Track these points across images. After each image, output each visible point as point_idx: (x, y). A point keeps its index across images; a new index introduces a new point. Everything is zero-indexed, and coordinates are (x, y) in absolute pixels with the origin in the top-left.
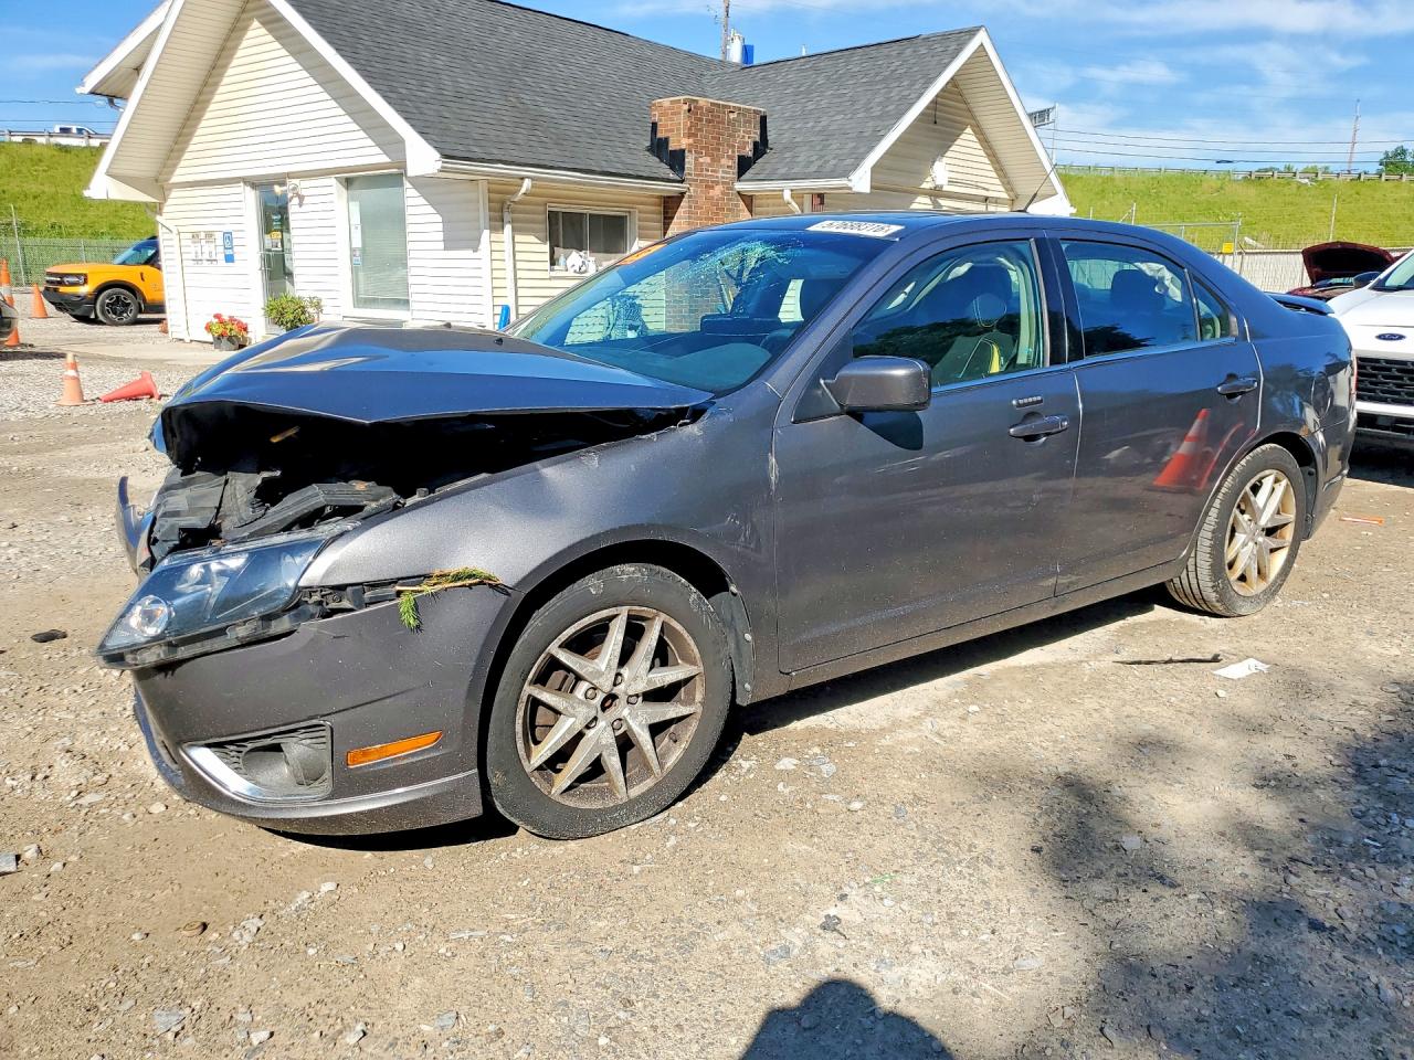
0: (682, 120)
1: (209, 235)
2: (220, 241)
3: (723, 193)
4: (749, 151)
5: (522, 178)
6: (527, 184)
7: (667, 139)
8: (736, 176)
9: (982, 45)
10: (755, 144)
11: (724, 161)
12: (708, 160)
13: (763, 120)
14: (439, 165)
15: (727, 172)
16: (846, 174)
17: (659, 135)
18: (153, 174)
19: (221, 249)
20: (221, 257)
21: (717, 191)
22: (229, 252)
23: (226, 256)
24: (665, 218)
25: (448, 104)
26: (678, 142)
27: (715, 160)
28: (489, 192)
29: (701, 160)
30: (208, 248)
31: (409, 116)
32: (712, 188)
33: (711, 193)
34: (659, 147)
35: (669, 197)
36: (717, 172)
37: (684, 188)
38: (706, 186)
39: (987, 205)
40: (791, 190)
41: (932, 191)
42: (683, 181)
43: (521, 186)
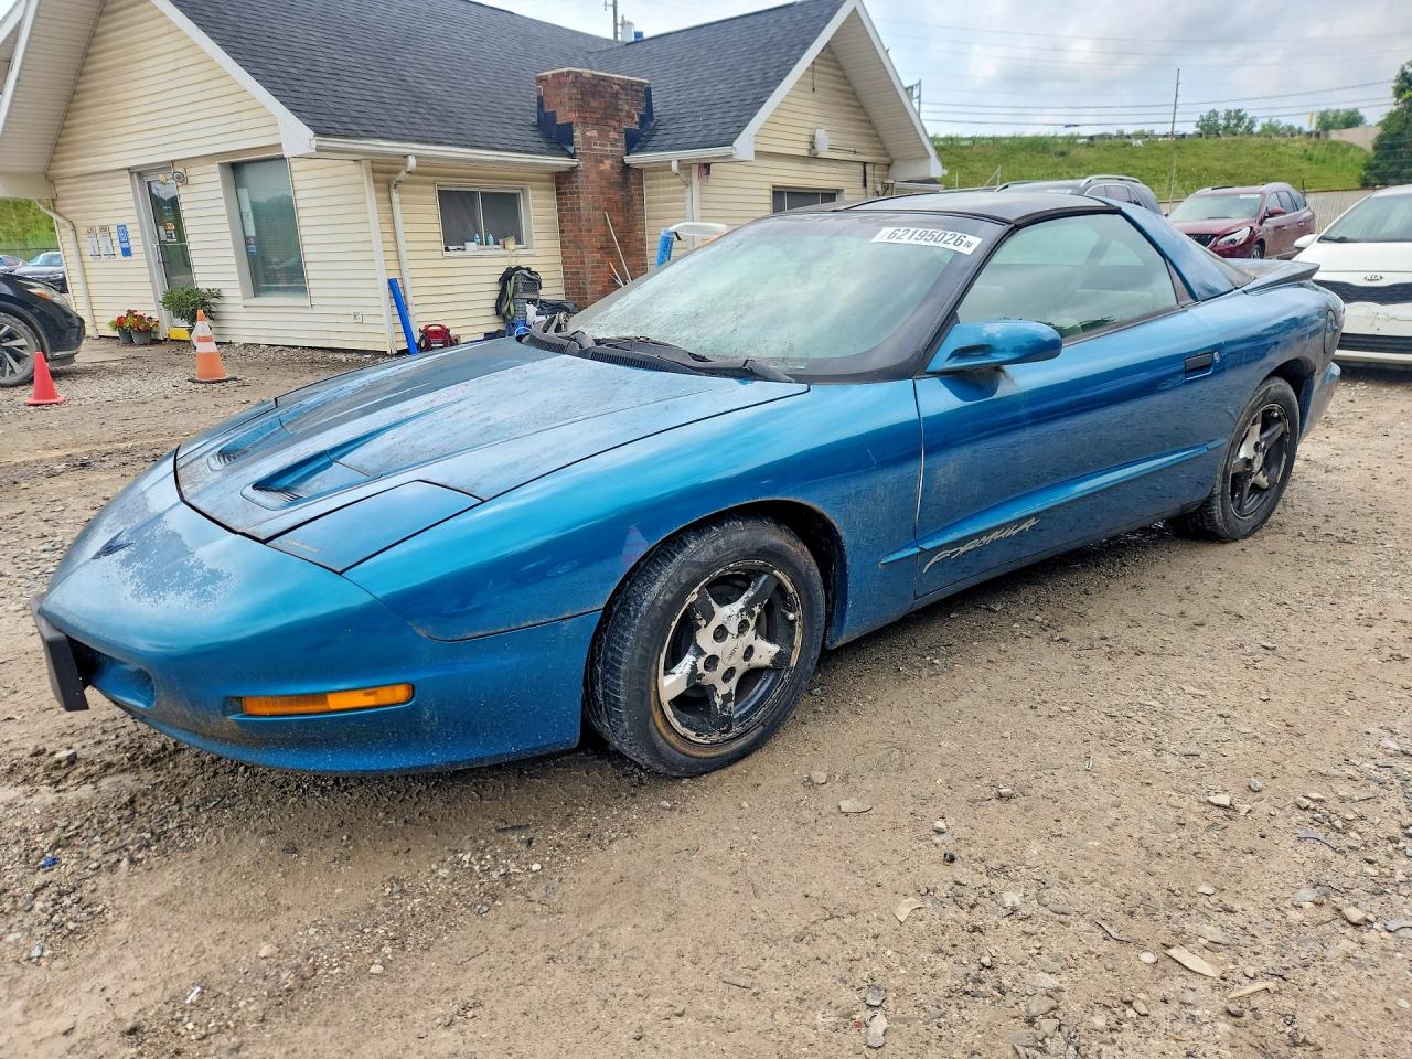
0: (568, 93)
1: (104, 229)
2: (115, 236)
3: (612, 167)
4: (636, 123)
5: (406, 156)
6: (412, 162)
7: (554, 114)
8: (624, 149)
9: (855, 9)
10: (641, 117)
12: (595, 133)
13: (648, 91)
14: (314, 144)
15: (615, 146)
16: (730, 143)
17: (546, 110)
18: (41, 171)
19: (116, 243)
20: (118, 251)
21: (607, 165)
22: (125, 245)
23: (123, 250)
24: (558, 194)
25: (323, 80)
26: (565, 115)
27: (603, 133)
28: (374, 171)
29: (589, 134)
30: (104, 243)
31: (279, 93)
32: (602, 162)
33: (602, 167)
34: (547, 120)
35: (559, 173)
36: (605, 145)
37: (574, 162)
38: (596, 160)
39: (865, 171)
40: (679, 161)
41: (813, 157)
42: (572, 156)
43: (406, 165)
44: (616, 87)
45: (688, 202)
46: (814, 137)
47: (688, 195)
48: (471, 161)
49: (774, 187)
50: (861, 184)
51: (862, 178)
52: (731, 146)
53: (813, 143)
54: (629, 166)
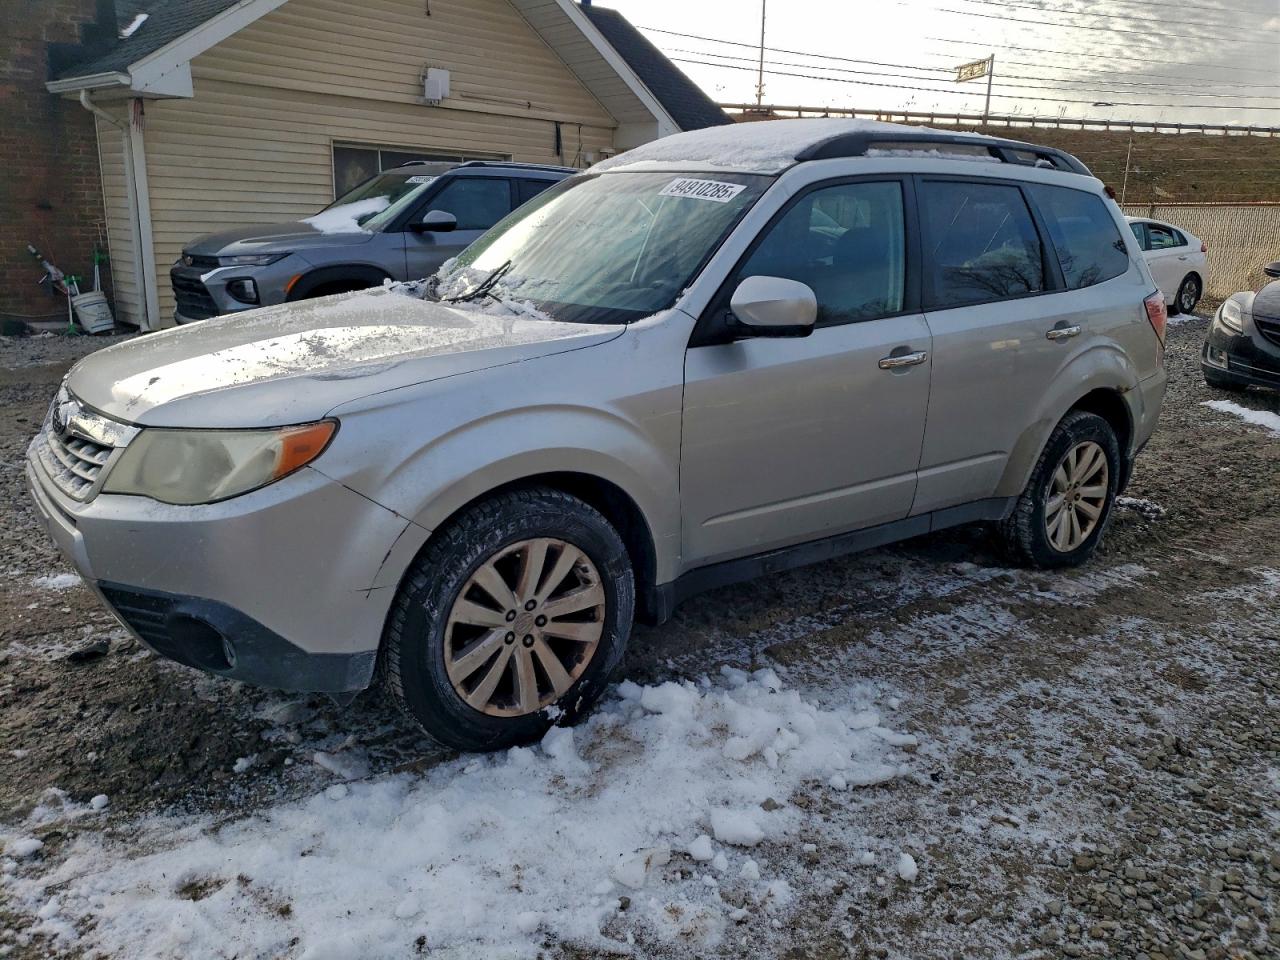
3: (13, 95)
4: (75, 38)
8: (48, 74)
10: (89, 28)
11: (15, 50)
15: (28, 67)
16: (125, 65)
39: (559, 132)
40: (91, 91)
41: (424, 105)
45: (126, 151)
46: (425, 77)
47: (125, 141)
49: (334, 142)
50: (551, 150)
51: (553, 142)
52: (124, 71)
53: (423, 87)
54: (57, 96)
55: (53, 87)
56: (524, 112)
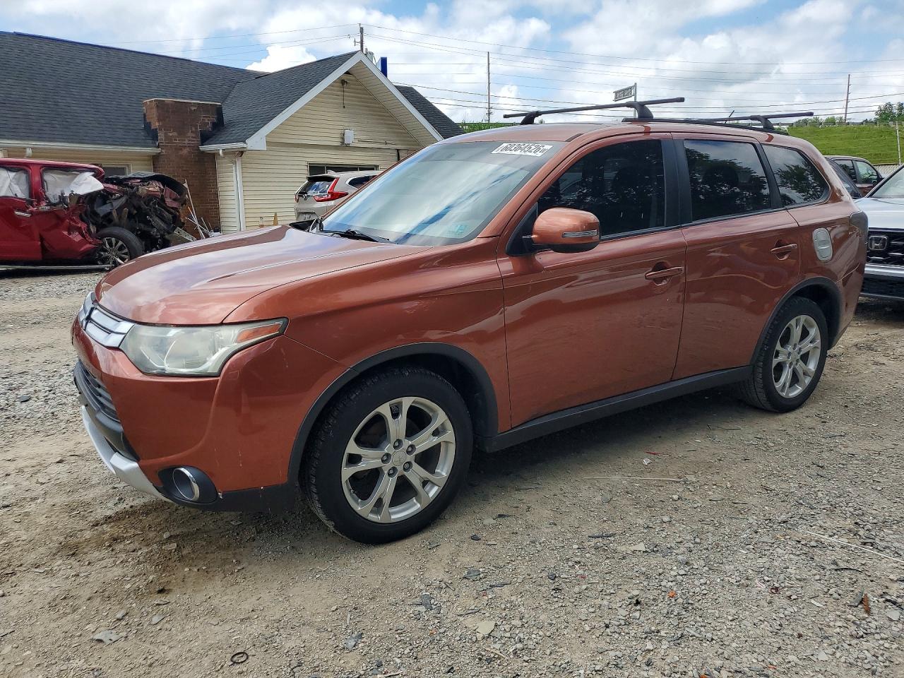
0: (154, 110)
3: (189, 152)
4: (209, 127)
5: (26, 149)
6: (29, 151)
7: (150, 123)
8: (200, 144)
9: (361, 61)
10: (214, 124)
11: (190, 134)
12: (175, 134)
13: (219, 111)
15: (193, 141)
17: (148, 121)
21: (185, 151)
24: (154, 168)
26: (155, 125)
27: (182, 133)
29: (170, 134)
32: (181, 150)
33: (181, 153)
34: (147, 126)
35: (154, 156)
36: (182, 140)
37: (158, 150)
38: (175, 149)
39: (398, 154)
40: (224, 150)
41: (344, 146)
42: (158, 147)
43: (25, 152)
44: (193, 108)
46: (344, 134)
47: (233, 168)
48: (78, 151)
49: (309, 164)
52: (244, 142)
53: (343, 139)
54: (203, 152)
55: (202, 148)
56: (383, 146)
